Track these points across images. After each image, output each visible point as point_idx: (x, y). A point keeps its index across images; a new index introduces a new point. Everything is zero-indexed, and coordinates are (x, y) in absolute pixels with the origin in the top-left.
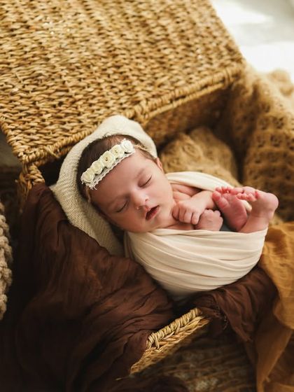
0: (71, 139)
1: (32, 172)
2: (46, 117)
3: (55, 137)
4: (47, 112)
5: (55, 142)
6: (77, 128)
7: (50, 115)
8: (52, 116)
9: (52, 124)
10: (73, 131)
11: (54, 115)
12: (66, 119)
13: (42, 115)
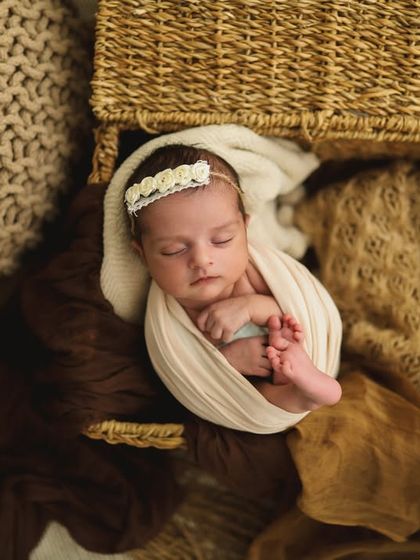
0: (181, 117)
1: (108, 136)
2: (162, 70)
3: (161, 104)
4: (168, 65)
5: (158, 111)
6: (204, 105)
7: (170, 70)
8: (172, 73)
9: (166, 84)
10: (194, 107)
11: (177, 72)
12: (192, 86)
13: (157, 66)
